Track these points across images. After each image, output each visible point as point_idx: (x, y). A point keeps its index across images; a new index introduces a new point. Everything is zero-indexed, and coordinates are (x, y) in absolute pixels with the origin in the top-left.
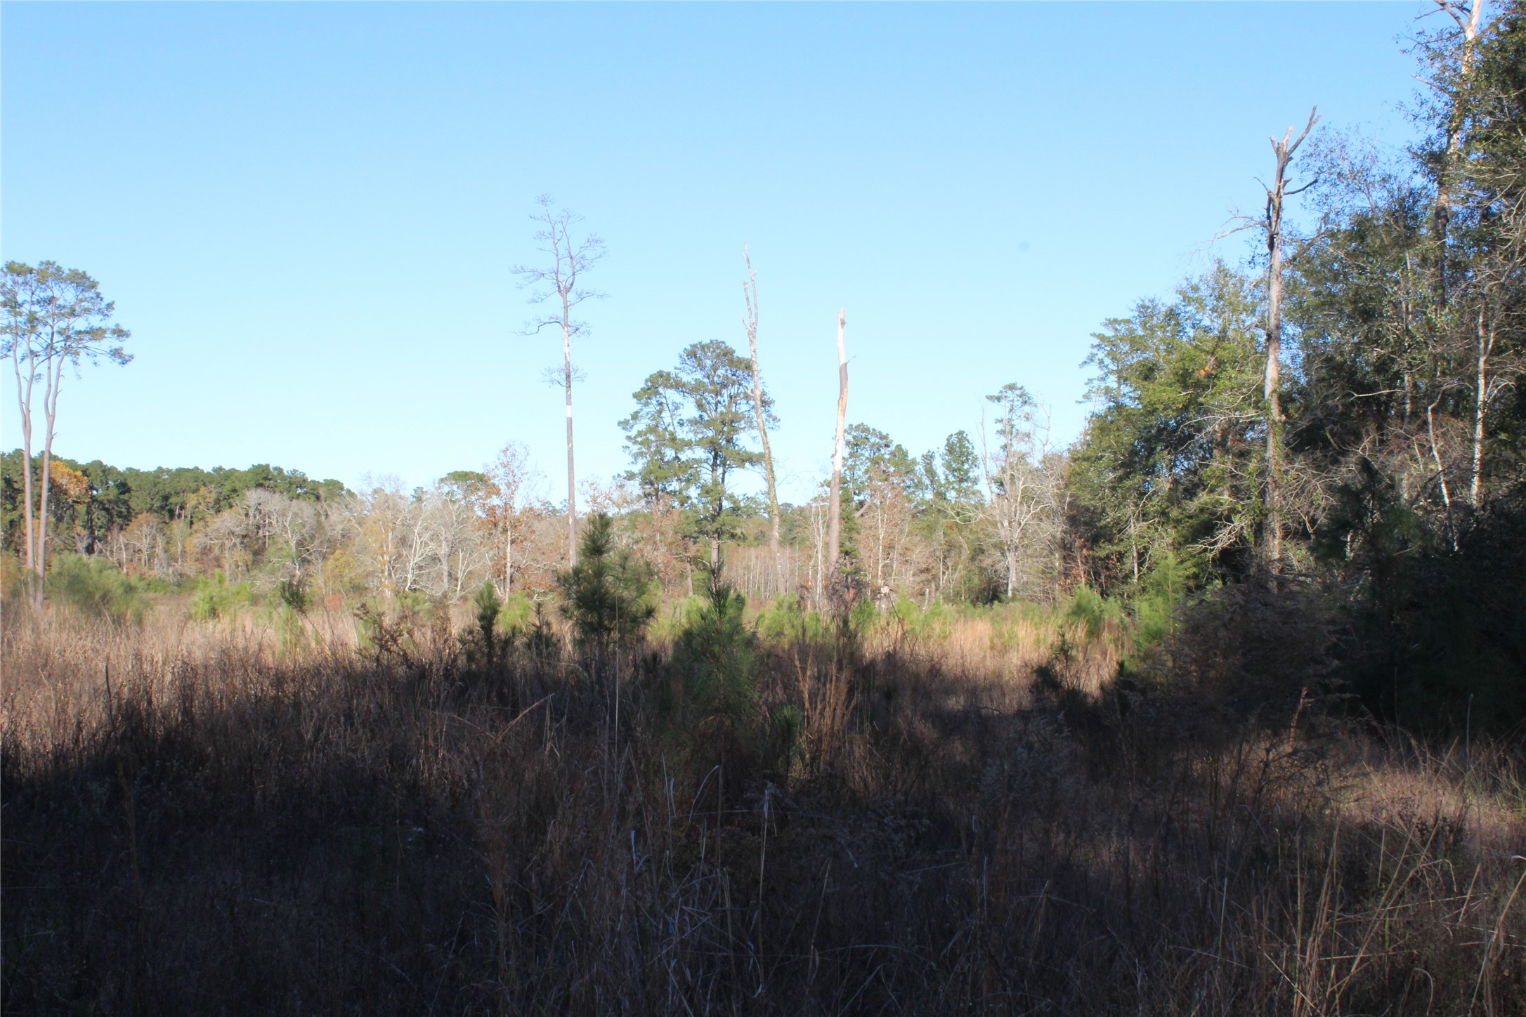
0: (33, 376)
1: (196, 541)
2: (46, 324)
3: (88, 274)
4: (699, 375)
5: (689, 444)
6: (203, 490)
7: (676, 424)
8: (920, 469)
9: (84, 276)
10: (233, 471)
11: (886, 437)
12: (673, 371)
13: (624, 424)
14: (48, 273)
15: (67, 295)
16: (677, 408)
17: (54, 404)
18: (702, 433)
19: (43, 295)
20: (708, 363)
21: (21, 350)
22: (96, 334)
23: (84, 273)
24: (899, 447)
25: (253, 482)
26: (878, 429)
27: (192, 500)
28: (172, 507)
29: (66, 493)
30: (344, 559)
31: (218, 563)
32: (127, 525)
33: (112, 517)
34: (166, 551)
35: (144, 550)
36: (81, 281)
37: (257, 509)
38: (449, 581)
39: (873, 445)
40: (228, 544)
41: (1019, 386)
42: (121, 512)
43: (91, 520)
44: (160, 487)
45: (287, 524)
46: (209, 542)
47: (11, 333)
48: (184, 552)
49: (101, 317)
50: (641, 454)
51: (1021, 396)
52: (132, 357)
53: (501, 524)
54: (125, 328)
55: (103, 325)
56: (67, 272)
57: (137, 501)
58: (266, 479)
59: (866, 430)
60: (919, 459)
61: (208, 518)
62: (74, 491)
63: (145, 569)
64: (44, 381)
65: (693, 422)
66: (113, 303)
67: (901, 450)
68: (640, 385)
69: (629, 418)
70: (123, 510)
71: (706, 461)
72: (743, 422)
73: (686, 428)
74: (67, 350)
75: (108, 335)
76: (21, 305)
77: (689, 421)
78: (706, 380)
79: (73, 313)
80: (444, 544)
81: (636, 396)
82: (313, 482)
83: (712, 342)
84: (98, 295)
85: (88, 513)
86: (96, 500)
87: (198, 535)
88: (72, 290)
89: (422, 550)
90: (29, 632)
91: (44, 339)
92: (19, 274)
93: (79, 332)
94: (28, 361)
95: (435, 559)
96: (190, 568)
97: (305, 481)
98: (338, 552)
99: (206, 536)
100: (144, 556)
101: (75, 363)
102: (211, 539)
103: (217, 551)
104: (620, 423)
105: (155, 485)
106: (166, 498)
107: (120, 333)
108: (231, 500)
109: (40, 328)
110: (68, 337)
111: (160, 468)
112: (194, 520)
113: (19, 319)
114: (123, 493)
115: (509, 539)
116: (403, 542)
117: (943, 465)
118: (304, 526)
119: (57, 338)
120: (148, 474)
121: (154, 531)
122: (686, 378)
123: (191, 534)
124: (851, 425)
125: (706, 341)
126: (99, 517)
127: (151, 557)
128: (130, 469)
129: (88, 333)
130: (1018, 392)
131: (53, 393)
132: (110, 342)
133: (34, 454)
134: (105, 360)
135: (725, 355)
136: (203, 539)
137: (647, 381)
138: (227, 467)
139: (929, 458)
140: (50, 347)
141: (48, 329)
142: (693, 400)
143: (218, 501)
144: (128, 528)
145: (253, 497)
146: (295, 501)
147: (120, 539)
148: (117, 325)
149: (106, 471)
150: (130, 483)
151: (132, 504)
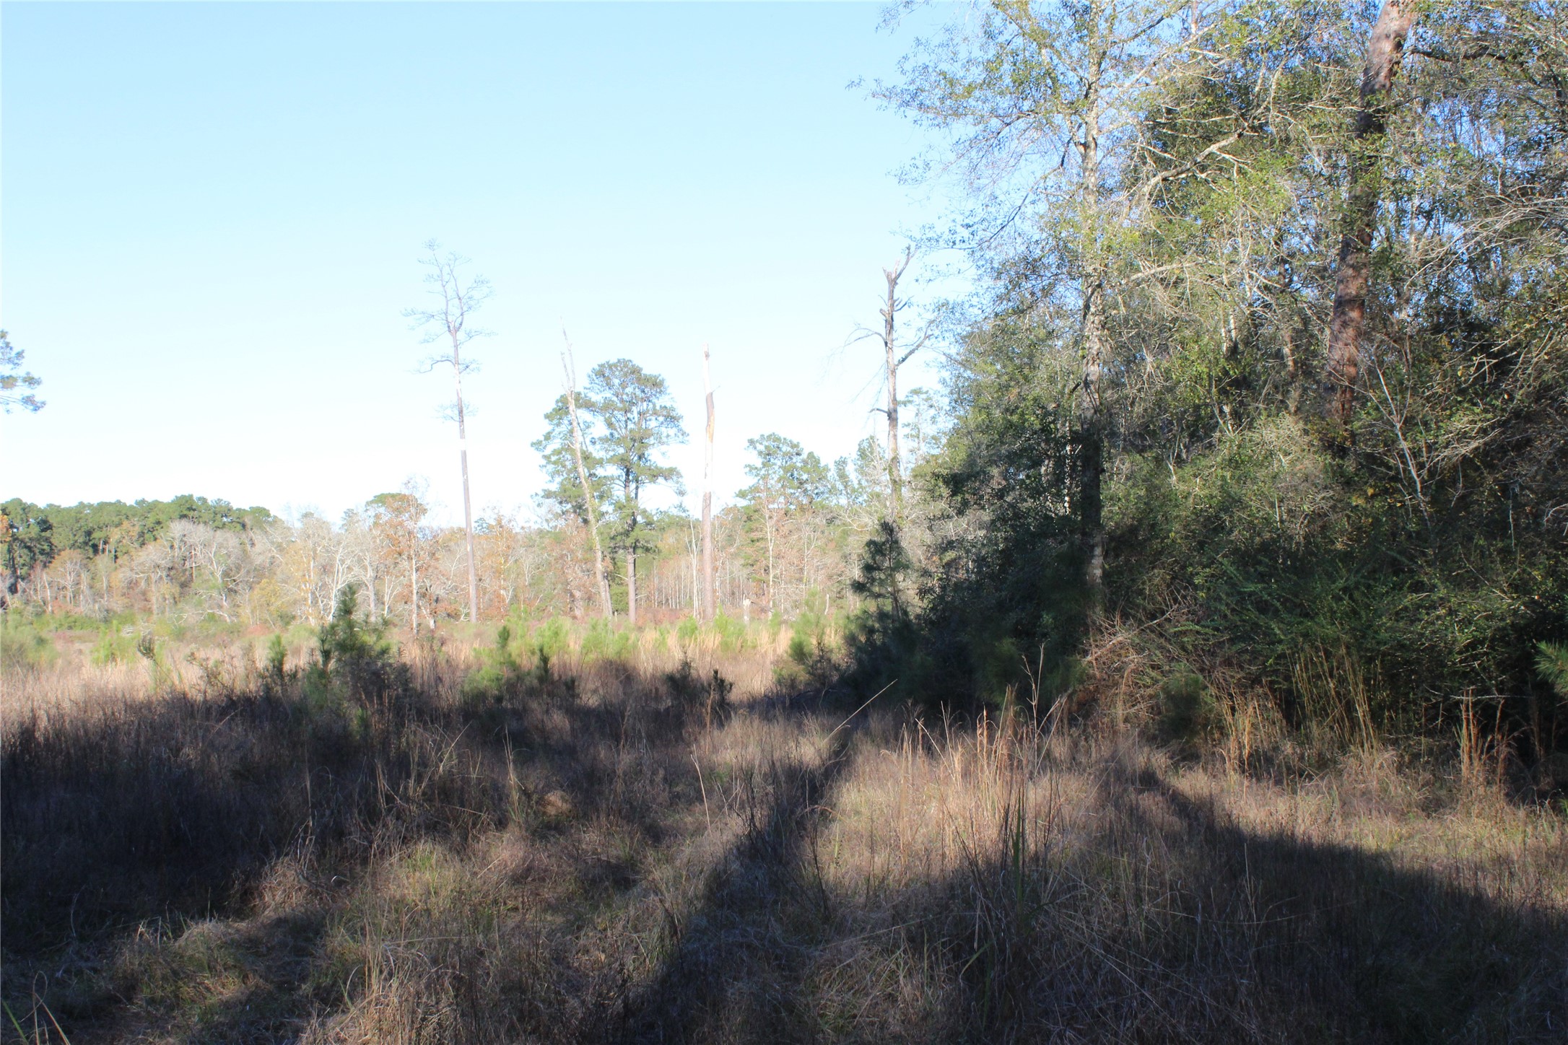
1: (121, 576)
4: (608, 394)
5: (600, 462)
6: (126, 524)
7: (588, 443)
8: (832, 474)
10: (156, 504)
11: (796, 446)
12: (582, 391)
13: (537, 445)
16: (588, 427)
18: (614, 450)
20: (616, 382)
22: (8, 381)
24: (811, 455)
25: (177, 513)
26: (789, 438)
27: (115, 535)
28: (96, 542)
30: (270, 587)
31: (145, 596)
32: (50, 562)
33: (35, 554)
34: (91, 587)
35: (69, 587)
37: (182, 541)
39: (785, 454)
40: (154, 577)
41: (924, 390)
42: (43, 550)
43: (13, 559)
44: (82, 522)
45: (212, 556)
46: (135, 576)
48: (109, 587)
49: (11, 366)
50: (558, 472)
51: (926, 400)
52: (43, 404)
54: (36, 376)
55: (14, 373)
57: (59, 537)
58: (190, 509)
59: (777, 439)
60: (832, 467)
61: (133, 552)
63: (70, 607)
65: (604, 440)
66: (23, 351)
67: (814, 457)
68: (550, 406)
69: (542, 438)
70: (45, 547)
71: (618, 478)
72: (652, 438)
73: (598, 446)
75: (19, 383)
77: (600, 439)
78: (615, 399)
80: (369, 569)
81: (547, 416)
82: (238, 510)
83: (619, 361)
84: (8, 345)
85: (11, 552)
86: (17, 539)
87: (123, 569)
89: (344, 577)
95: (359, 584)
96: (117, 604)
97: (229, 510)
98: (264, 581)
99: (132, 570)
100: (69, 594)
102: (137, 573)
103: (143, 584)
104: (533, 444)
105: (78, 521)
106: (89, 533)
107: (31, 381)
108: (155, 533)
111: (81, 504)
112: (118, 554)
114: (44, 530)
115: (414, 567)
116: (326, 570)
117: (856, 470)
118: (229, 556)
120: (69, 510)
121: (78, 567)
122: (597, 397)
123: (116, 568)
124: (762, 436)
125: (613, 360)
126: (21, 556)
127: (76, 593)
128: (50, 506)
130: (924, 396)
132: (21, 390)
134: (18, 408)
135: (633, 373)
136: (129, 574)
137: (557, 402)
138: (149, 500)
139: (841, 464)
142: (602, 418)
143: (142, 534)
144: (52, 565)
145: (178, 528)
146: (219, 532)
147: (43, 577)
148: (28, 373)
149: (26, 509)
150: (52, 520)
151: (54, 541)
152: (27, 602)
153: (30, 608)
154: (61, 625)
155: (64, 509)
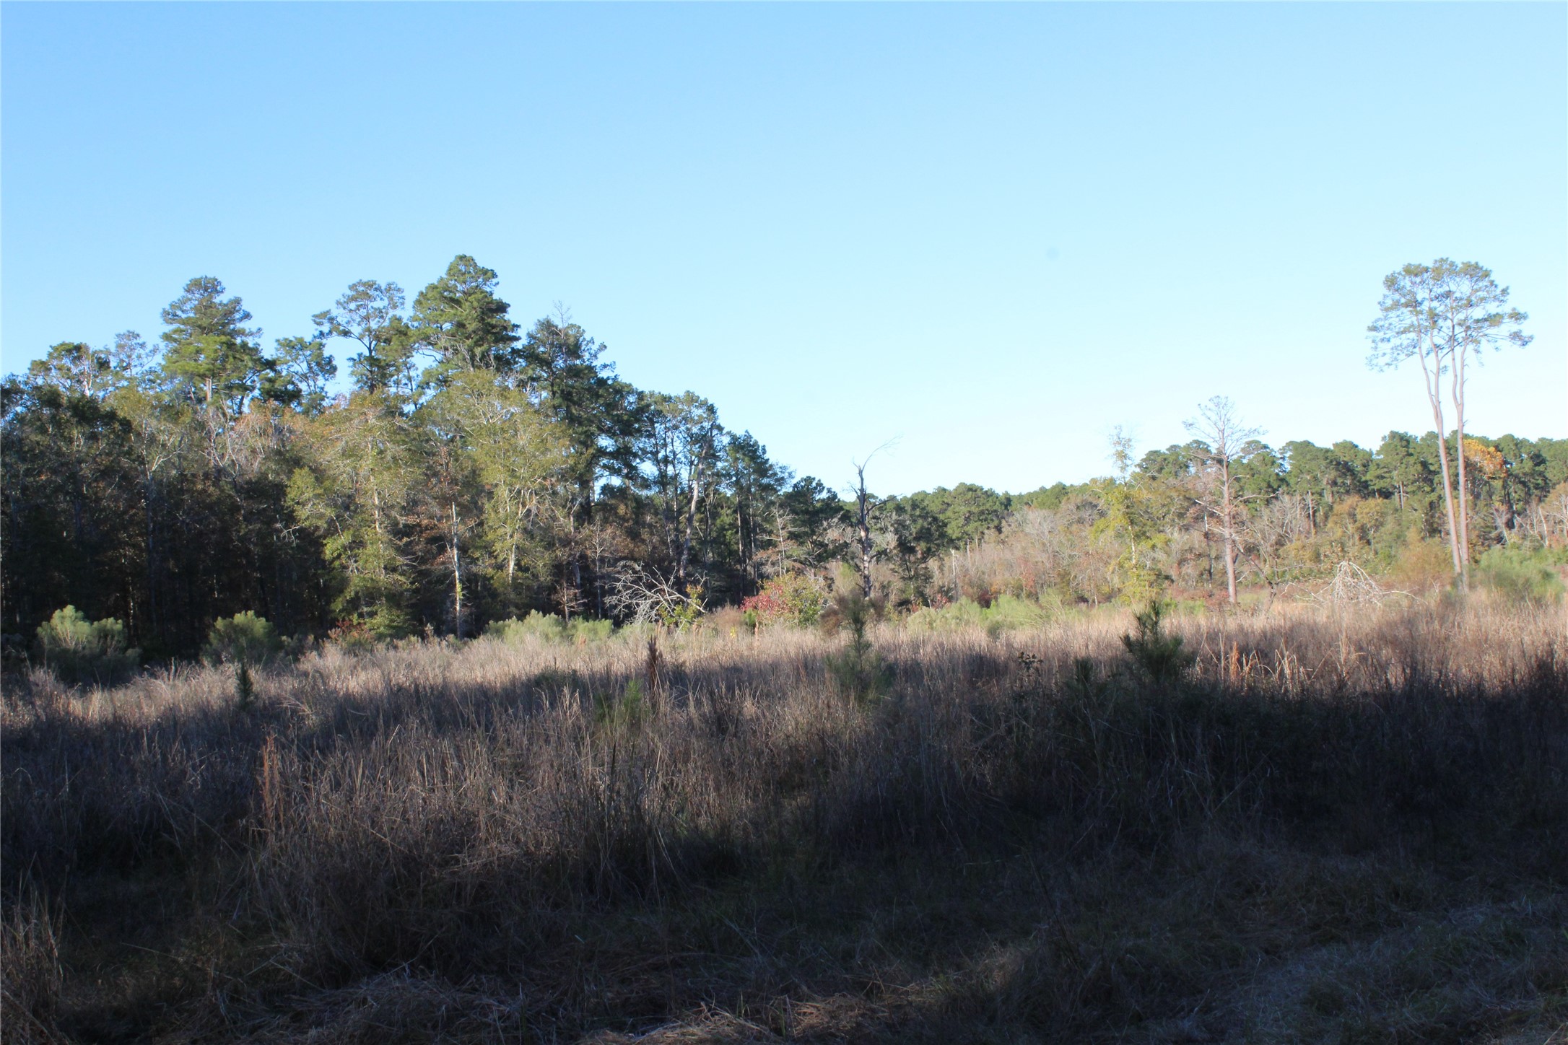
0: (1439, 369)
2: (1446, 318)
3: (1481, 264)
9: (1477, 267)
14: (1443, 270)
15: (1463, 287)
17: (1462, 393)
19: (1440, 291)
21: (1426, 344)
22: (1494, 320)
23: (1477, 263)
29: (1480, 470)
32: (1546, 496)
33: (1529, 489)
35: (1565, 521)
36: (1475, 272)
42: (1538, 484)
43: (1509, 494)
47: (1414, 331)
49: (1497, 303)
52: (1531, 337)
54: (1522, 311)
55: (1500, 311)
56: (1460, 266)
57: (1553, 471)
62: (1489, 467)
63: (1567, 541)
64: (1450, 372)
66: (1507, 288)
70: (1540, 481)
74: (1469, 339)
75: (1506, 320)
76: (1420, 304)
79: (1470, 305)
84: (1492, 283)
85: (1504, 487)
86: (1511, 475)
88: (1467, 282)
91: (1447, 332)
92: (1416, 275)
93: (1478, 321)
94: (1433, 355)
100: (1566, 527)
101: (1477, 351)
107: (1518, 316)
109: (1441, 322)
110: (1468, 328)
113: (1421, 317)
114: (1538, 464)
119: (1458, 329)
120: (1561, 443)
126: (1516, 491)
128: (1542, 440)
129: (1486, 320)
131: (1460, 382)
132: (1508, 327)
133: (1447, 434)
134: (1506, 344)
140: (1452, 338)
141: (1449, 323)
144: (1547, 499)
147: (1538, 511)
148: (1514, 309)
149: (1518, 444)
150: (1545, 454)
151: (1549, 475)
152: (1524, 537)
153: (1527, 543)
154: (1560, 559)
155: (1557, 443)
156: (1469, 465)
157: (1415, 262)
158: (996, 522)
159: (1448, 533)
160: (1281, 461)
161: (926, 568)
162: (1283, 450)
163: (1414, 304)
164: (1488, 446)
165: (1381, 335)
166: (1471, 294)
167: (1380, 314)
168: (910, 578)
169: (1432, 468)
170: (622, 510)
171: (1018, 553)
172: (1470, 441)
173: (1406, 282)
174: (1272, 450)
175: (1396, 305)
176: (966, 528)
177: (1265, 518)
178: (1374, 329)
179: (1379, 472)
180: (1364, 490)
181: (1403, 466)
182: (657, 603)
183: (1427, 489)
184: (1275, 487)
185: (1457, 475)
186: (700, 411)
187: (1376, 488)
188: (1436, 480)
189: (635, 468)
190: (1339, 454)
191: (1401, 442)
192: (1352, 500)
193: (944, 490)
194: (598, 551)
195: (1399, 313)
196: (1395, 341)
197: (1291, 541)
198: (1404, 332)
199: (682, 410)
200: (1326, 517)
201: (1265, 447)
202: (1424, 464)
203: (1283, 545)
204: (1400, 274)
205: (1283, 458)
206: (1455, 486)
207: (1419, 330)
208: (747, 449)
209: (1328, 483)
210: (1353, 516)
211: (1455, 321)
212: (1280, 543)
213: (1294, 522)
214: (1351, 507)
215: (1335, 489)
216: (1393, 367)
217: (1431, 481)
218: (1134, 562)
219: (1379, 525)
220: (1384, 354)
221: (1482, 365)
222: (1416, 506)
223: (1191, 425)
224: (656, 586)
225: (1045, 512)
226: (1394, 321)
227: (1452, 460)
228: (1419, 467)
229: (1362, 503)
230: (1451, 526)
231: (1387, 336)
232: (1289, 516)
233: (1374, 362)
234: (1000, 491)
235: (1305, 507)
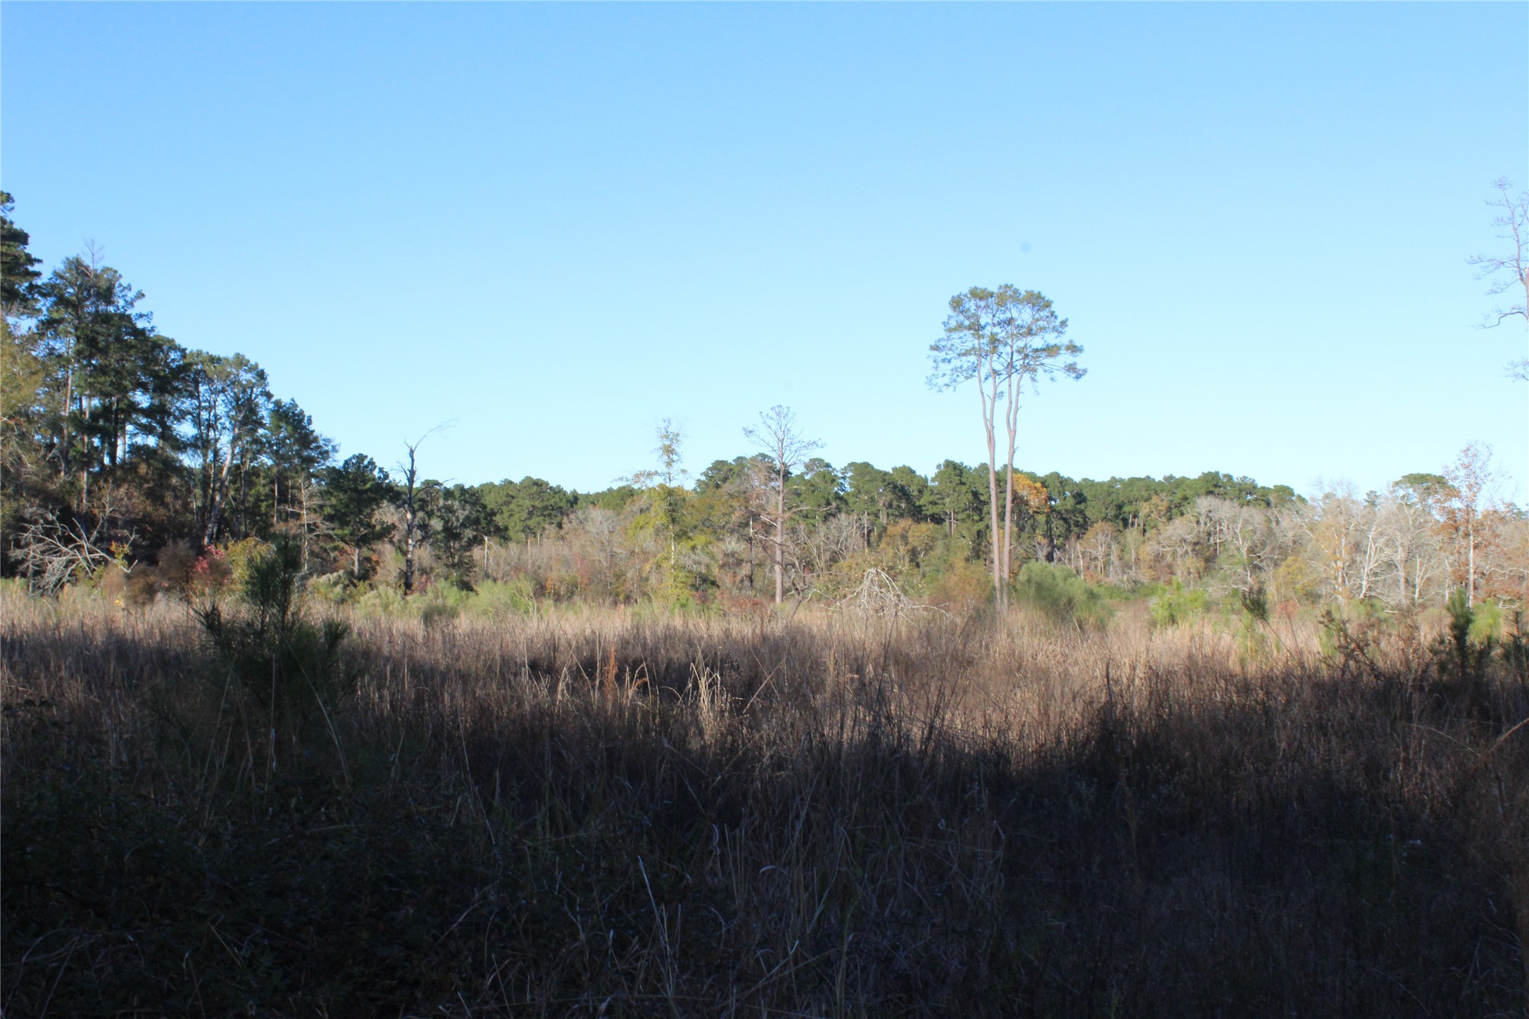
0: (995, 393)
1: (1149, 550)
2: (1006, 344)
3: (1043, 294)
6: (1155, 499)
9: (1039, 296)
10: (1183, 480)
14: (1007, 296)
15: (1024, 315)
17: (1015, 419)
19: (1002, 317)
21: (985, 370)
22: (1051, 350)
23: (1039, 293)
25: (1203, 490)
27: (1144, 509)
28: (1126, 516)
29: (1027, 503)
30: (1297, 565)
31: (1171, 570)
32: (1084, 534)
33: (1070, 526)
34: (1121, 559)
35: (1100, 558)
36: (1037, 301)
37: (1207, 516)
38: (1406, 588)
40: (1180, 551)
42: (1078, 522)
43: (1050, 529)
44: (1114, 496)
45: (1238, 531)
46: (1161, 549)
47: (975, 354)
48: (1137, 559)
49: (1056, 334)
52: (1085, 371)
53: (1462, 528)
54: (1078, 344)
55: (1058, 341)
56: (1023, 293)
57: (1092, 510)
58: (1216, 486)
61: (1161, 526)
62: (1034, 502)
63: (1101, 577)
64: (1006, 398)
66: (1067, 320)
70: (1080, 519)
74: (1027, 368)
75: (1063, 351)
76: (983, 328)
79: (1030, 332)
80: (1400, 549)
82: (1263, 488)
84: (1052, 314)
85: (1047, 522)
86: (1054, 510)
87: (1151, 543)
88: (1028, 310)
89: (1377, 557)
90: (1004, 636)
91: (1006, 358)
92: (981, 299)
93: (1037, 350)
94: (991, 380)
95: (1391, 565)
96: (1144, 576)
97: (1255, 487)
98: (1290, 558)
99: (1159, 543)
100: (1100, 564)
101: (1033, 380)
102: (1163, 547)
103: (1169, 558)
105: (1109, 495)
106: (1120, 507)
107: (1074, 349)
108: (1182, 508)
109: (1001, 348)
110: (1026, 356)
111: (1113, 478)
112: (1147, 528)
113: (982, 341)
114: (1079, 503)
115: (1472, 544)
116: (1357, 547)
118: (1255, 533)
119: (1016, 356)
120: (1102, 484)
121: (1109, 539)
123: (1144, 542)
126: (1058, 527)
127: (1107, 564)
128: (1085, 480)
129: (1044, 350)
131: (1014, 409)
132: (1065, 358)
133: (998, 467)
134: (1061, 376)
136: (1156, 547)
138: (1177, 475)
140: (1011, 365)
141: (1008, 349)
143: (1169, 509)
144: (1085, 536)
145: (1204, 504)
146: (1245, 508)
147: (1077, 548)
148: (1071, 341)
149: (1063, 482)
150: (1086, 494)
151: (1088, 513)
156: (1016, 498)
157: (981, 285)
158: (558, 519)
159: (992, 562)
160: (841, 481)
161: (471, 556)
162: (845, 470)
163: (977, 328)
164: (1035, 482)
165: (942, 355)
166: (1032, 324)
167: (944, 334)
168: (453, 566)
169: (982, 498)
170: (143, 469)
171: (576, 548)
172: (1019, 475)
173: (971, 305)
174: (834, 469)
175: (960, 327)
176: (528, 523)
177: (822, 534)
178: (936, 348)
179: (932, 498)
180: (917, 514)
181: (956, 494)
182: (71, 562)
183: (976, 518)
184: (834, 505)
185: (1004, 507)
186: (249, 376)
187: (928, 513)
188: (985, 509)
189: (169, 428)
190: (897, 478)
191: (954, 471)
192: (905, 523)
193: (511, 483)
194: (108, 510)
195: (962, 334)
196: (956, 363)
197: (844, 558)
198: (965, 354)
199: (230, 373)
200: (880, 537)
201: (828, 465)
202: (975, 495)
203: (836, 562)
204: (965, 296)
205: (844, 478)
206: (1001, 517)
207: (980, 353)
208: (290, 418)
209: (884, 505)
210: (904, 537)
211: (1015, 348)
212: (834, 559)
213: (849, 540)
214: (904, 529)
215: (890, 511)
216: (951, 388)
217: (981, 511)
218: (673, 562)
219: (929, 548)
220: (944, 375)
221: (1037, 393)
222: (965, 533)
223: (751, 432)
224: (76, 541)
225: (610, 513)
226: (956, 342)
227: (1001, 492)
228: (970, 496)
229: (914, 526)
230: (995, 556)
231: (948, 357)
232: (845, 534)
233: (934, 381)
234: (568, 489)
235: (861, 527)
